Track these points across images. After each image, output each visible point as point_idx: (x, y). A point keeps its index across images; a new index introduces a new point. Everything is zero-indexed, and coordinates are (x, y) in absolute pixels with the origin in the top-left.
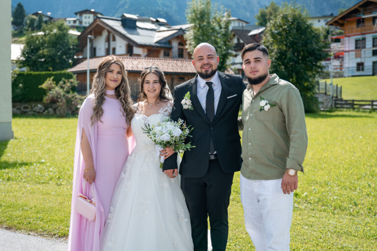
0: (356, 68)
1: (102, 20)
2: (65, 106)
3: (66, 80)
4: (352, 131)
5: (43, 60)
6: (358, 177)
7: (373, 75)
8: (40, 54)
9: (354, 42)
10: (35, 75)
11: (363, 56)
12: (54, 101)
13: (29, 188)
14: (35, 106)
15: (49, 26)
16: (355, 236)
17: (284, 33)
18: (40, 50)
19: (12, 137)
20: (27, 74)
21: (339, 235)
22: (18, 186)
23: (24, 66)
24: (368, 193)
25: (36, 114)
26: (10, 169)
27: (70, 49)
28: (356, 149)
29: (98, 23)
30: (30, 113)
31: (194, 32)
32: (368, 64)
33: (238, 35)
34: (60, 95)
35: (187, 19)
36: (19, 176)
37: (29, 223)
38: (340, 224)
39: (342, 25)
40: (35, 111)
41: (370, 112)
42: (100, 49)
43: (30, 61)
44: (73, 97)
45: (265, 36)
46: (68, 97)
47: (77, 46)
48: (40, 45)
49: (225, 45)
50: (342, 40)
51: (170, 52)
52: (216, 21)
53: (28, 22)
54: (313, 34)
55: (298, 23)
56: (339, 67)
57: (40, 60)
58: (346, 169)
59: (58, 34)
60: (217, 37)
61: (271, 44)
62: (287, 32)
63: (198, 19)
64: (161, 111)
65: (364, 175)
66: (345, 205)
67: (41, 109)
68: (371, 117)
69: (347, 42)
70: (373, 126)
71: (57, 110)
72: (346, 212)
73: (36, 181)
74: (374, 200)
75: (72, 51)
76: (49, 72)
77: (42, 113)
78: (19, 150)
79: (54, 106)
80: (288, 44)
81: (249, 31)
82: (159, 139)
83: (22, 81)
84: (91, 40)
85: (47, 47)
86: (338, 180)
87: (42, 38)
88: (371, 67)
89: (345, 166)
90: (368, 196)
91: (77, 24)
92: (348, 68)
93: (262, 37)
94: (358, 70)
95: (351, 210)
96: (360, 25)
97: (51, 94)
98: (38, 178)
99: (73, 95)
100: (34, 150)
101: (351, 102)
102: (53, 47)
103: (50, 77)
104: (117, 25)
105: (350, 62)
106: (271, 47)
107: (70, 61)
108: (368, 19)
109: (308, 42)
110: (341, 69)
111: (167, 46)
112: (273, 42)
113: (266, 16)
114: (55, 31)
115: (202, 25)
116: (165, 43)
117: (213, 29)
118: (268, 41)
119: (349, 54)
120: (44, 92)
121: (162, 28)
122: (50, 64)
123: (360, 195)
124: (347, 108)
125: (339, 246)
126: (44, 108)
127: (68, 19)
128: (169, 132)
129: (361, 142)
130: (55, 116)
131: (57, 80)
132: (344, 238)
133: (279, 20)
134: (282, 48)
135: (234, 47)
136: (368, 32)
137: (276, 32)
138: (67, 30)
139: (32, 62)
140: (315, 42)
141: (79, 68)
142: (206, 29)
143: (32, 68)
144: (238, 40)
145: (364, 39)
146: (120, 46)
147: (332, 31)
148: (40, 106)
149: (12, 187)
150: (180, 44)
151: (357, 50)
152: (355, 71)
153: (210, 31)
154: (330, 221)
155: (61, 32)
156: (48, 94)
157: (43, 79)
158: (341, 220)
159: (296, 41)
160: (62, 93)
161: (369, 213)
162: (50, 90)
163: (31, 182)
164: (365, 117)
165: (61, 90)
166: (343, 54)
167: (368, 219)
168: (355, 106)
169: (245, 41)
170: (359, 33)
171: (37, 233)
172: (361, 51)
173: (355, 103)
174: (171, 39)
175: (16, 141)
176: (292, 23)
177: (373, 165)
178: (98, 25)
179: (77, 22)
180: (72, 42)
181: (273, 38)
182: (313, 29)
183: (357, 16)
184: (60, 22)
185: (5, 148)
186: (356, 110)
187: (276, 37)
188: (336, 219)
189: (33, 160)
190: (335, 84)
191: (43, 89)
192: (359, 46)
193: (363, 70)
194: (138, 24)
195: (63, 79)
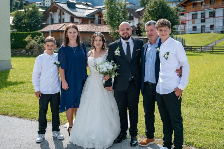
0: (192, 29)
1: (57, 3)
2: (38, 50)
3: (38, 37)
4: (192, 63)
5: (24, 25)
6: (198, 87)
7: (201, 33)
8: (23, 22)
9: (191, 15)
10: (21, 33)
11: (196, 23)
12: (32, 48)
13: (26, 96)
14: (21, 51)
15: (28, 7)
16: (199, 118)
17: (155, 11)
18: (23, 20)
19: (11, 68)
20: (16, 33)
21: (191, 118)
22: (20, 95)
23: (14, 29)
24: (204, 96)
25: (22, 55)
26: (14, 86)
27: (39, 19)
28: (195, 72)
29: (55, 5)
30: (18, 54)
31: (107, 10)
32: (199, 27)
33: (130, 12)
34: (35, 45)
35: (104, 3)
36: (20, 90)
37: (31, 114)
38: (191, 112)
39: (185, 6)
40: (21, 54)
41: (200, 53)
42: (56, 19)
43: (17, 26)
44: (42, 45)
45: (145, 12)
46: (39, 45)
47: (43, 17)
48: (23, 17)
49: (124, 17)
50: (185, 14)
51: (94, 21)
52: (119, 4)
53: (15, 4)
54: (170, 11)
55: (162, 5)
56: (183, 29)
57: (23, 25)
58: (191, 84)
59: (32, 11)
60: (120, 13)
61: (148, 16)
62: (157, 10)
63: (109, 3)
64: (103, 56)
65: (201, 86)
66: (193, 102)
67: (24, 52)
68: (201, 55)
69: (188, 15)
70: (202, 60)
71: (33, 53)
72: (193, 106)
73: (29, 92)
74: (207, 99)
75: (40, 21)
76: (29, 32)
77: (25, 54)
78: (16, 75)
79: (32, 50)
80: (157, 17)
81: (136, 10)
82: (101, 71)
83: (13, 37)
84: (51, 15)
85: (27, 18)
86: (188, 89)
87: (24, 13)
88: (200, 29)
89: (191, 82)
90: (204, 97)
91: (42, 5)
92: (188, 29)
93: (143, 13)
94: (194, 30)
95: (196, 105)
96: (194, 6)
97: (30, 44)
98: (30, 90)
99: (42, 44)
100: (24, 75)
101: (190, 47)
102: (30, 18)
103: (29, 35)
104: (65, 6)
105: (189, 26)
106: (148, 18)
107: (39, 26)
108: (199, 3)
109: (168, 15)
110: (184, 30)
111: (92, 17)
112: (149, 16)
113: (145, 1)
114: (31, 9)
115: (111, 7)
116: (91, 16)
117: (117, 9)
118: (147, 15)
119: (189, 22)
120: (26, 43)
121: (90, 8)
122: (28, 28)
123: (200, 97)
124: (188, 50)
125: (192, 123)
126: (26, 52)
127: (37, 2)
128: (106, 67)
129: (197, 69)
130: (32, 56)
131: (33, 37)
132: (194, 119)
133: (152, 4)
134: (154, 19)
135: (129, 18)
136: (199, 10)
137: (151, 10)
138: (37, 9)
139: (18, 27)
140: (172, 16)
141: (45, 29)
142: (114, 9)
143: (18, 29)
144: (130, 14)
145: (197, 14)
146: (67, 18)
147: (180, 10)
148: (24, 50)
149: (17, 95)
150: (99, 16)
151: (193, 19)
152: (192, 31)
153: (116, 9)
154: (186, 111)
155: (34, 10)
156: (28, 44)
157: (25, 36)
158: (191, 110)
159: (161, 15)
160: (36, 44)
161: (205, 106)
162: (30, 42)
163: (27, 93)
164: (197, 55)
165: (35, 42)
166: (185, 22)
167: (205, 109)
168: (192, 50)
169: (134, 15)
170: (194, 11)
171: (36, 119)
172: (195, 20)
173: (192, 48)
174: (95, 14)
175: (14, 70)
176: (159, 5)
177: (205, 81)
178: (54, 6)
179: (42, 4)
180: (41, 15)
181: (149, 13)
182: (170, 9)
183: (193, 1)
184: (33, 4)
185: (8, 74)
186: (193, 51)
187: (151, 13)
188: (189, 110)
189: (26, 80)
190: (182, 38)
191: (26, 41)
192: (194, 17)
193: (196, 30)
194: (77, 6)
195: (37, 36)
